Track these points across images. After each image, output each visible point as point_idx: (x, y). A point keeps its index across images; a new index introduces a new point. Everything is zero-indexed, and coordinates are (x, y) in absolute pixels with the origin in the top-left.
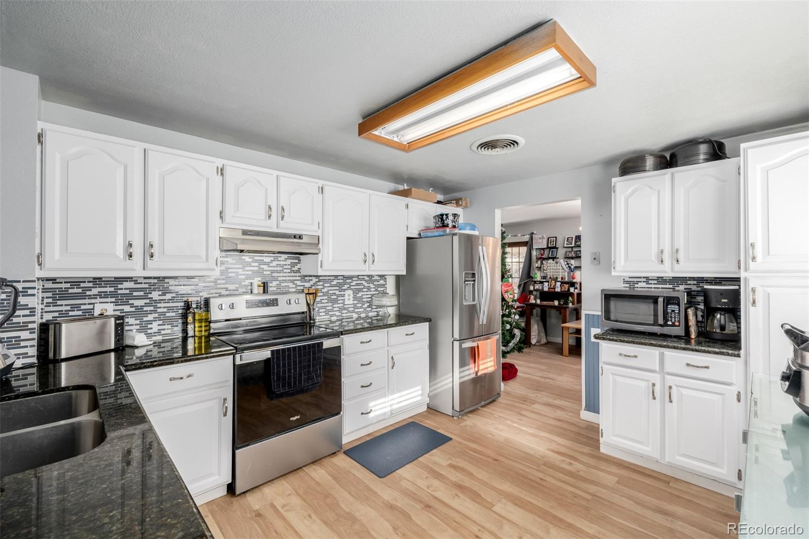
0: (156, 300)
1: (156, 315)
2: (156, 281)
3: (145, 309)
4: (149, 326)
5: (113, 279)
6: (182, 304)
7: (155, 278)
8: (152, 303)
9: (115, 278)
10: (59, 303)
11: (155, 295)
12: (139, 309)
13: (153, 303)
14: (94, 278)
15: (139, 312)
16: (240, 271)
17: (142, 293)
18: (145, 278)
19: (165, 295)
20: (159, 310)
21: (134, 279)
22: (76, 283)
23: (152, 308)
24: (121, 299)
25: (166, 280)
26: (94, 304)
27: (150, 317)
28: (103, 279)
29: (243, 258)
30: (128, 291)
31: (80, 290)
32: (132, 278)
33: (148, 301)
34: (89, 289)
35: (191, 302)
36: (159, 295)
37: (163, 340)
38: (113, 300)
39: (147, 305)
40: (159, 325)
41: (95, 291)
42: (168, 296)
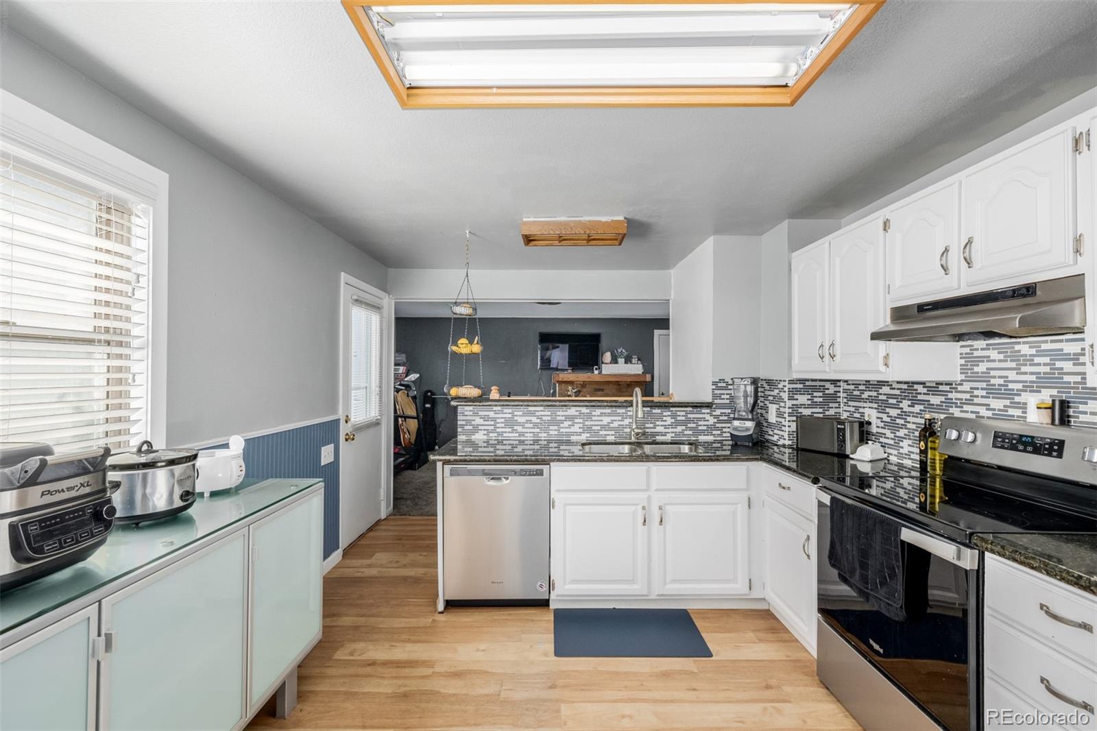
0: (906, 412)
1: (906, 431)
2: (905, 386)
3: (898, 421)
4: (901, 444)
5: (876, 383)
6: (922, 421)
7: (906, 383)
8: (902, 415)
9: (878, 382)
10: (850, 403)
11: (905, 404)
12: (893, 419)
13: (904, 415)
14: (866, 381)
15: (892, 425)
16: (1012, 375)
17: (894, 401)
18: (898, 382)
19: (914, 407)
20: (909, 426)
21: (890, 383)
22: (857, 385)
23: (902, 422)
24: (882, 406)
25: (916, 387)
26: (864, 408)
27: (901, 433)
28: (871, 383)
29: (1017, 347)
30: (884, 398)
31: (858, 393)
32: (888, 382)
33: (899, 411)
34: (862, 392)
35: (930, 420)
36: (909, 406)
37: (912, 466)
38: (876, 406)
39: (899, 416)
40: (909, 445)
41: (865, 395)
42: (917, 408)
